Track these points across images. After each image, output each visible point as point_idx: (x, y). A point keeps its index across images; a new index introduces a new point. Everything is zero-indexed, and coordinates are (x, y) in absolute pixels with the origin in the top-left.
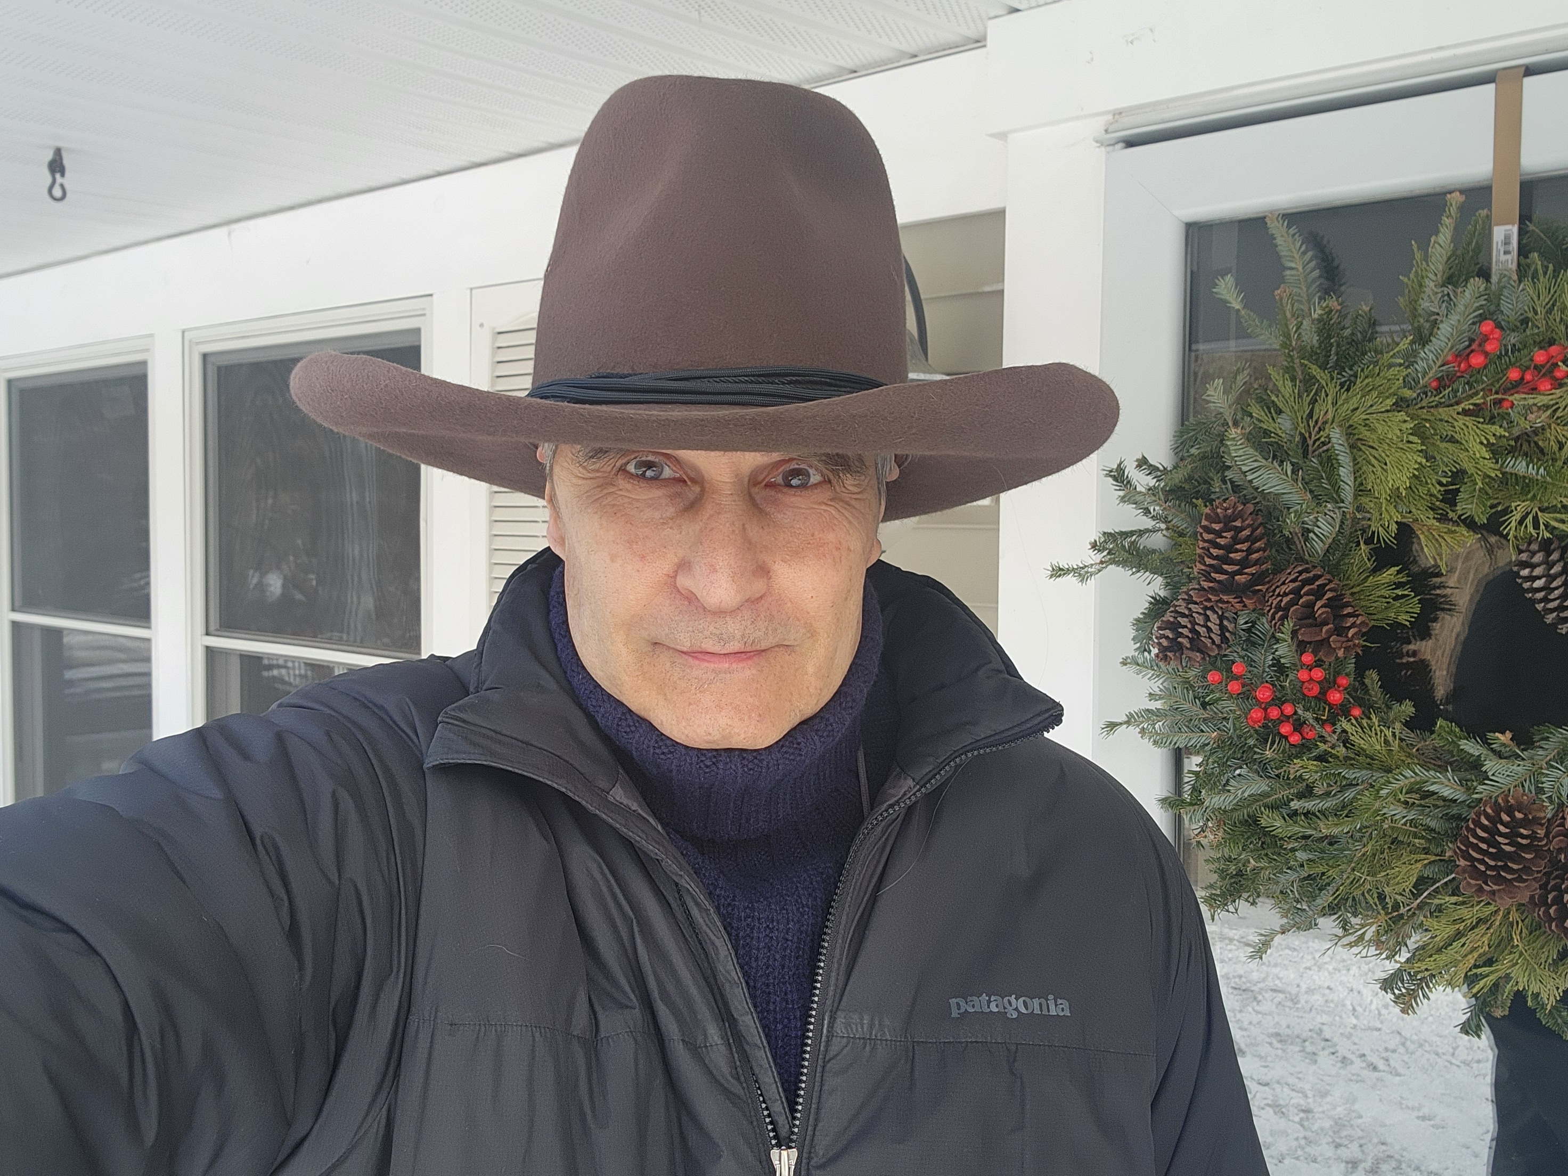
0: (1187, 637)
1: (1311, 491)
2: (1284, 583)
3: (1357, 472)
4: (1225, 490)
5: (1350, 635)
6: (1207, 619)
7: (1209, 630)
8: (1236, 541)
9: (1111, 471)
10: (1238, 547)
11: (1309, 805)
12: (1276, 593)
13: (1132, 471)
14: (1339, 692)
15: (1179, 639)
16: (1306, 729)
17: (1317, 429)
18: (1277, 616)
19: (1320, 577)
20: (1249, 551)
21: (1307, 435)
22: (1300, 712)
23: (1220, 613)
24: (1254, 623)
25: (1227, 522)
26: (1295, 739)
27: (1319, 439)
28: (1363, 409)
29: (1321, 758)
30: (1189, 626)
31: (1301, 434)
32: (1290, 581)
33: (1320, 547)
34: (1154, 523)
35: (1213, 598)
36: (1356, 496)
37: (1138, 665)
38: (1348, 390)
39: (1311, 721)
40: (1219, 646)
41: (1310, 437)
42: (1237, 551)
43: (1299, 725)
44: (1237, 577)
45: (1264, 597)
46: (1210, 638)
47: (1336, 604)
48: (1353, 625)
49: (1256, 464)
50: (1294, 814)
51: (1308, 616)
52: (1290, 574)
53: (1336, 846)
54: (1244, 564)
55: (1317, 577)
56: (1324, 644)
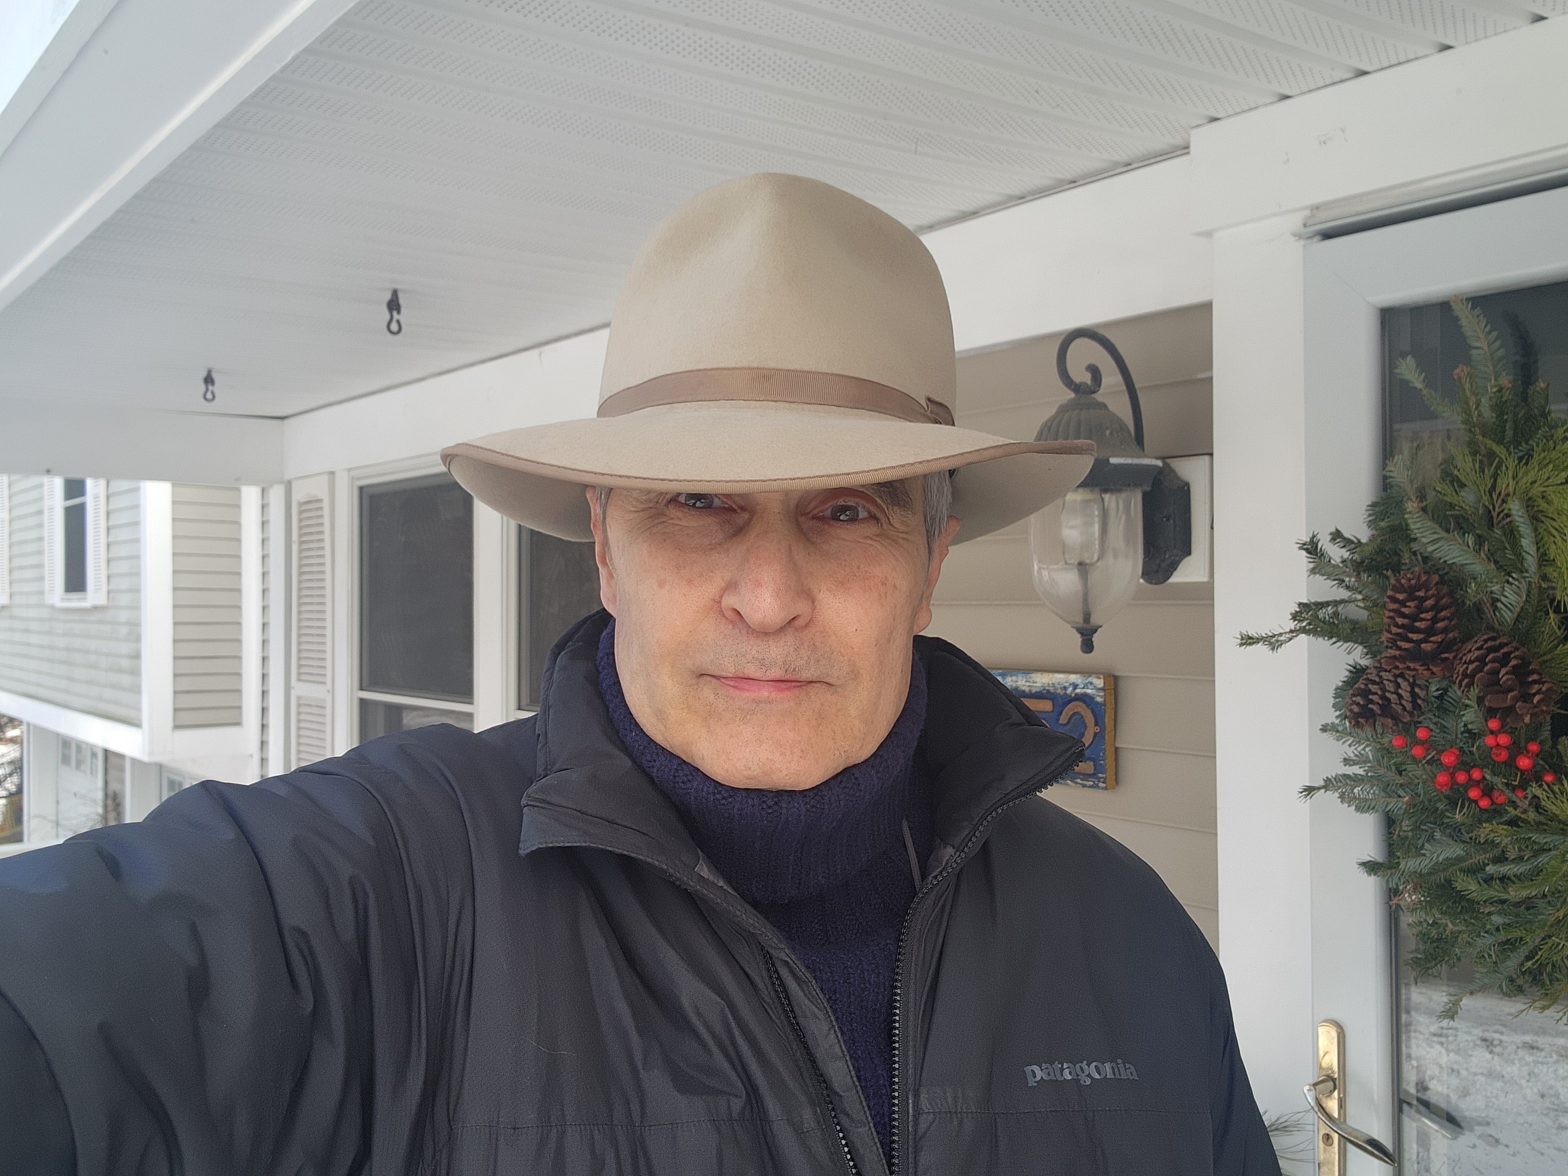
0: (1378, 703)
1: (1496, 562)
2: (1470, 651)
3: (1539, 543)
4: (1415, 562)
5: (1535, 701)
6: (1398, 686)
7: (1400, 697)
8: (1420, 609)
9: (1304, 544)
10: (1423, 616)
11: (1504, 869)
12: (1463, 661)
13: (1325, 543)
14: (1528, 757)
15: (1370, 706)
16: (1496, 794)
17: (1500, 501)
18: (1464, 683)
19: (1507, 644)
20: (1435, 620)
21: (1491, 508)
22: (1488, 777)
23: (1411, 680)
24: (1446, 690)
25: (1411, 592)
26: (1484, 803)
27: (1503, 511)
28: (1541, 482)
29: (1513, 823)
30: (1379, 692)
31: (1484, 506)
32: (1476, 649)
33: (1508, 616)
35: (1401, 666)
36: (1540, 566)
37: (1337, 731)
38: (1527, 464)
39: (1500, 786)
40: (1411, 714)
41: (1494, 509)
42: (1422, 620)
43: (1488, 791)
44: (1423, 646)
45: (1453, 664)
46: (1401, 704)
47: (1521, 672)
48: (1538, 693)
49: (1436, 536)
50: (1489, 879)
51: (1493, 683)
52: (1476, 642)
54: (1429, 632)
55: (1502, 646)
56: (1510, 710)
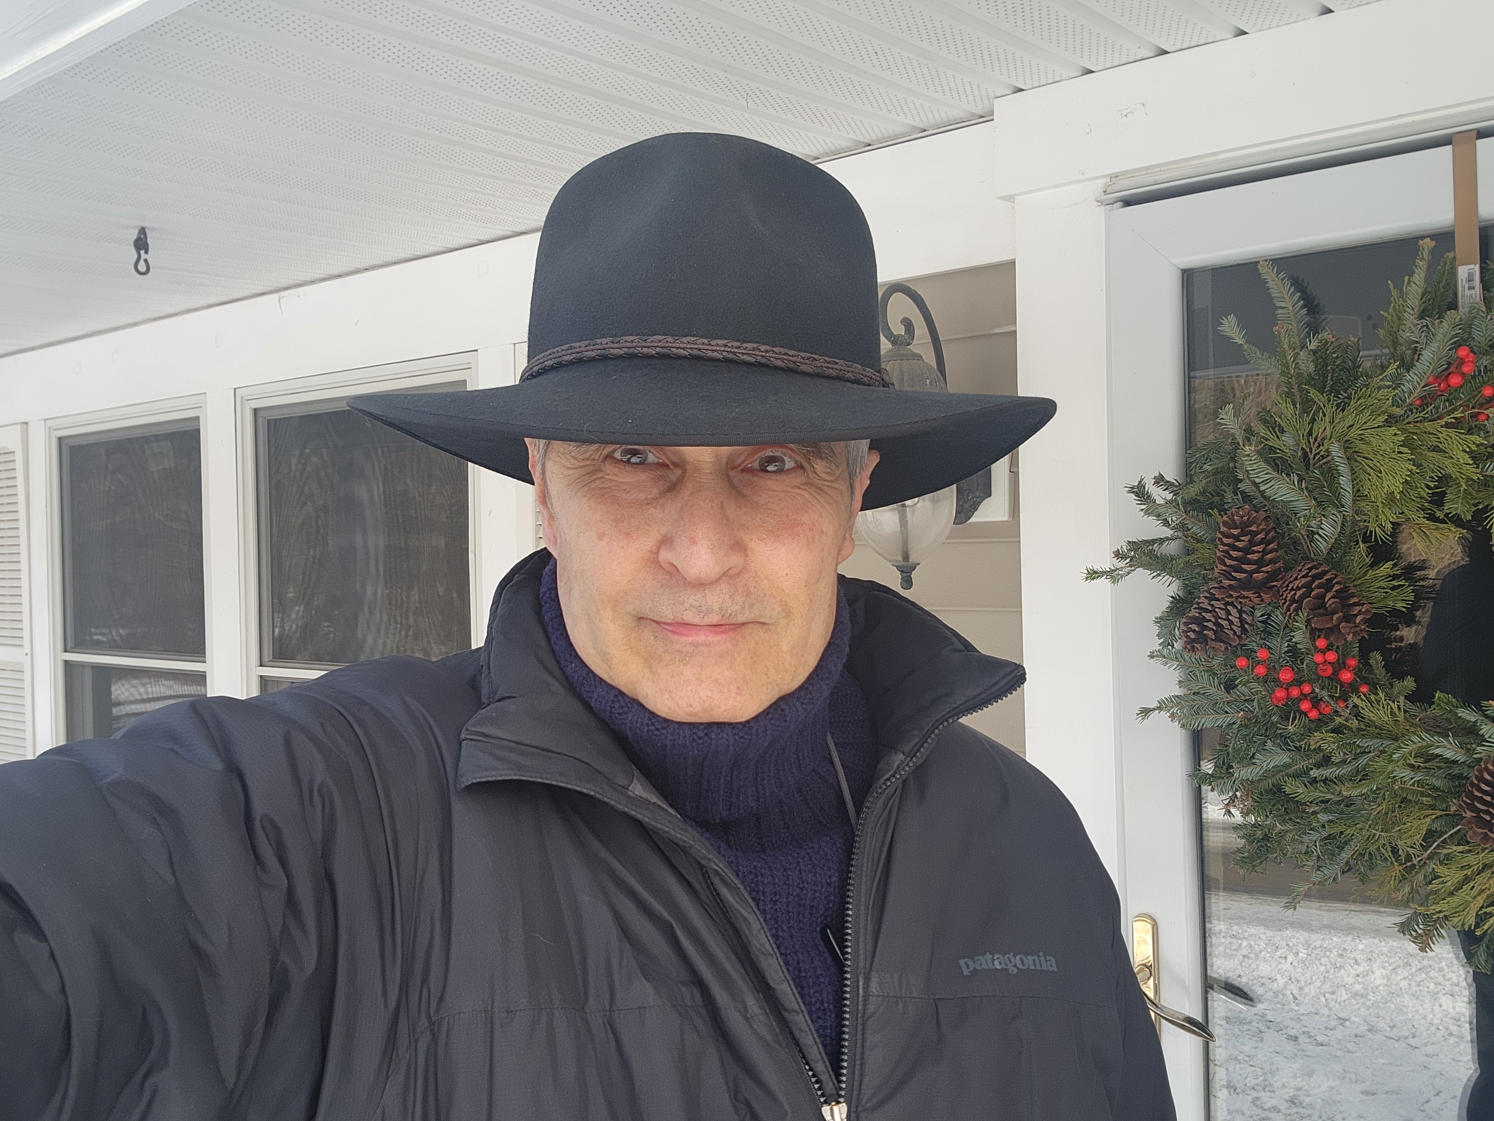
0: (1212, 629)
1: (1315, 499)
2: (1296, 579)
3: (1354, 480)
4: (1236, 501)
5: (1357, 622)
6: (1228, 613)
7: (1231, 622)
8: (1252, 543)
9: (1132, 488)
10: (1255, 548)
11: (1327, 772)
12: (1289, 588)
13: (1150, 487)
14: (1350, 671)
15: (1205, 632)
16: (1323, 705)
17: (1316, 444)
18: (1292, 608)
19: (1327, 572)
20: (1264, 553)
21: (1308, 450)
22: (1317, 690)
23: (1239, 608)
24: (1270, 615)
25: (1244, 527)
26: (1313, 714)
27: (1318, 453)
28: (1358, 426)
29: (1335, 731)
30: (1213, 620)
31: (1303, 449)
32: (1302, 577)
33: (1323, 546)
34: (1172, 532)
35: (1235, 594)
36: (1354, 501)
37: (1164, 657)
38: (1343, 410)
39: (1327, 698)
40: (1240, 637)
41: (1311, 452)
42: (1254, 552)
43: (1316, 702)
44: (1254, 575)
45: (1279, 592)
46: (1232, 629)
47: (1343, 595)
48: (1360, 612)
49: (1268, 476)
50: (1314, 781)
51: (1319, 607)
52: (1300, 570)
53: (1353, 807)
54: (1260, 563)
55: (1325, 573)
56: (1333, 630)
